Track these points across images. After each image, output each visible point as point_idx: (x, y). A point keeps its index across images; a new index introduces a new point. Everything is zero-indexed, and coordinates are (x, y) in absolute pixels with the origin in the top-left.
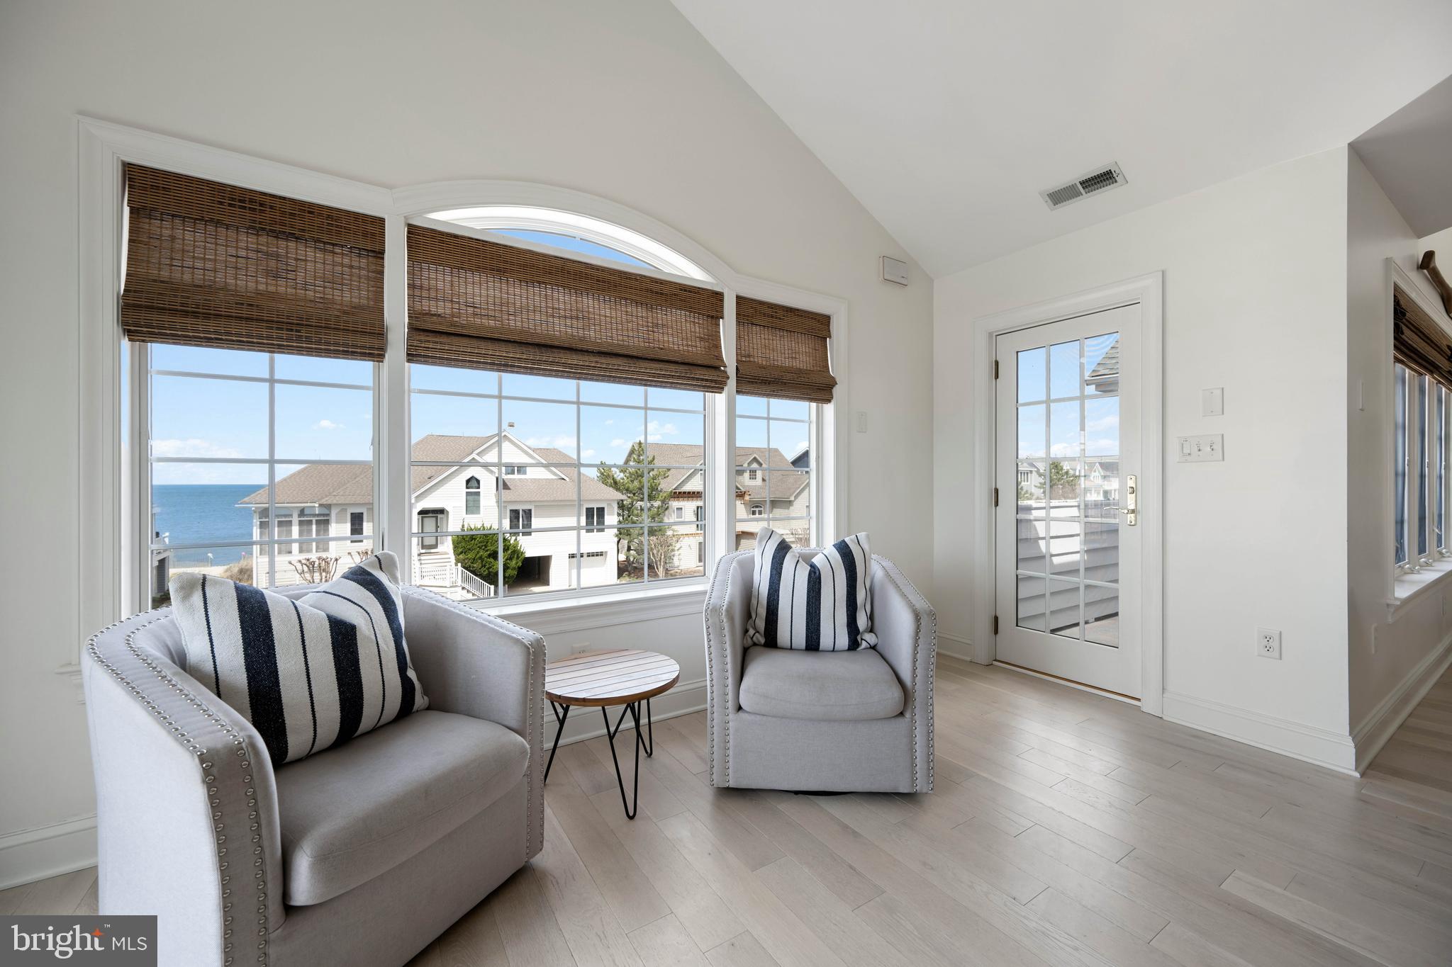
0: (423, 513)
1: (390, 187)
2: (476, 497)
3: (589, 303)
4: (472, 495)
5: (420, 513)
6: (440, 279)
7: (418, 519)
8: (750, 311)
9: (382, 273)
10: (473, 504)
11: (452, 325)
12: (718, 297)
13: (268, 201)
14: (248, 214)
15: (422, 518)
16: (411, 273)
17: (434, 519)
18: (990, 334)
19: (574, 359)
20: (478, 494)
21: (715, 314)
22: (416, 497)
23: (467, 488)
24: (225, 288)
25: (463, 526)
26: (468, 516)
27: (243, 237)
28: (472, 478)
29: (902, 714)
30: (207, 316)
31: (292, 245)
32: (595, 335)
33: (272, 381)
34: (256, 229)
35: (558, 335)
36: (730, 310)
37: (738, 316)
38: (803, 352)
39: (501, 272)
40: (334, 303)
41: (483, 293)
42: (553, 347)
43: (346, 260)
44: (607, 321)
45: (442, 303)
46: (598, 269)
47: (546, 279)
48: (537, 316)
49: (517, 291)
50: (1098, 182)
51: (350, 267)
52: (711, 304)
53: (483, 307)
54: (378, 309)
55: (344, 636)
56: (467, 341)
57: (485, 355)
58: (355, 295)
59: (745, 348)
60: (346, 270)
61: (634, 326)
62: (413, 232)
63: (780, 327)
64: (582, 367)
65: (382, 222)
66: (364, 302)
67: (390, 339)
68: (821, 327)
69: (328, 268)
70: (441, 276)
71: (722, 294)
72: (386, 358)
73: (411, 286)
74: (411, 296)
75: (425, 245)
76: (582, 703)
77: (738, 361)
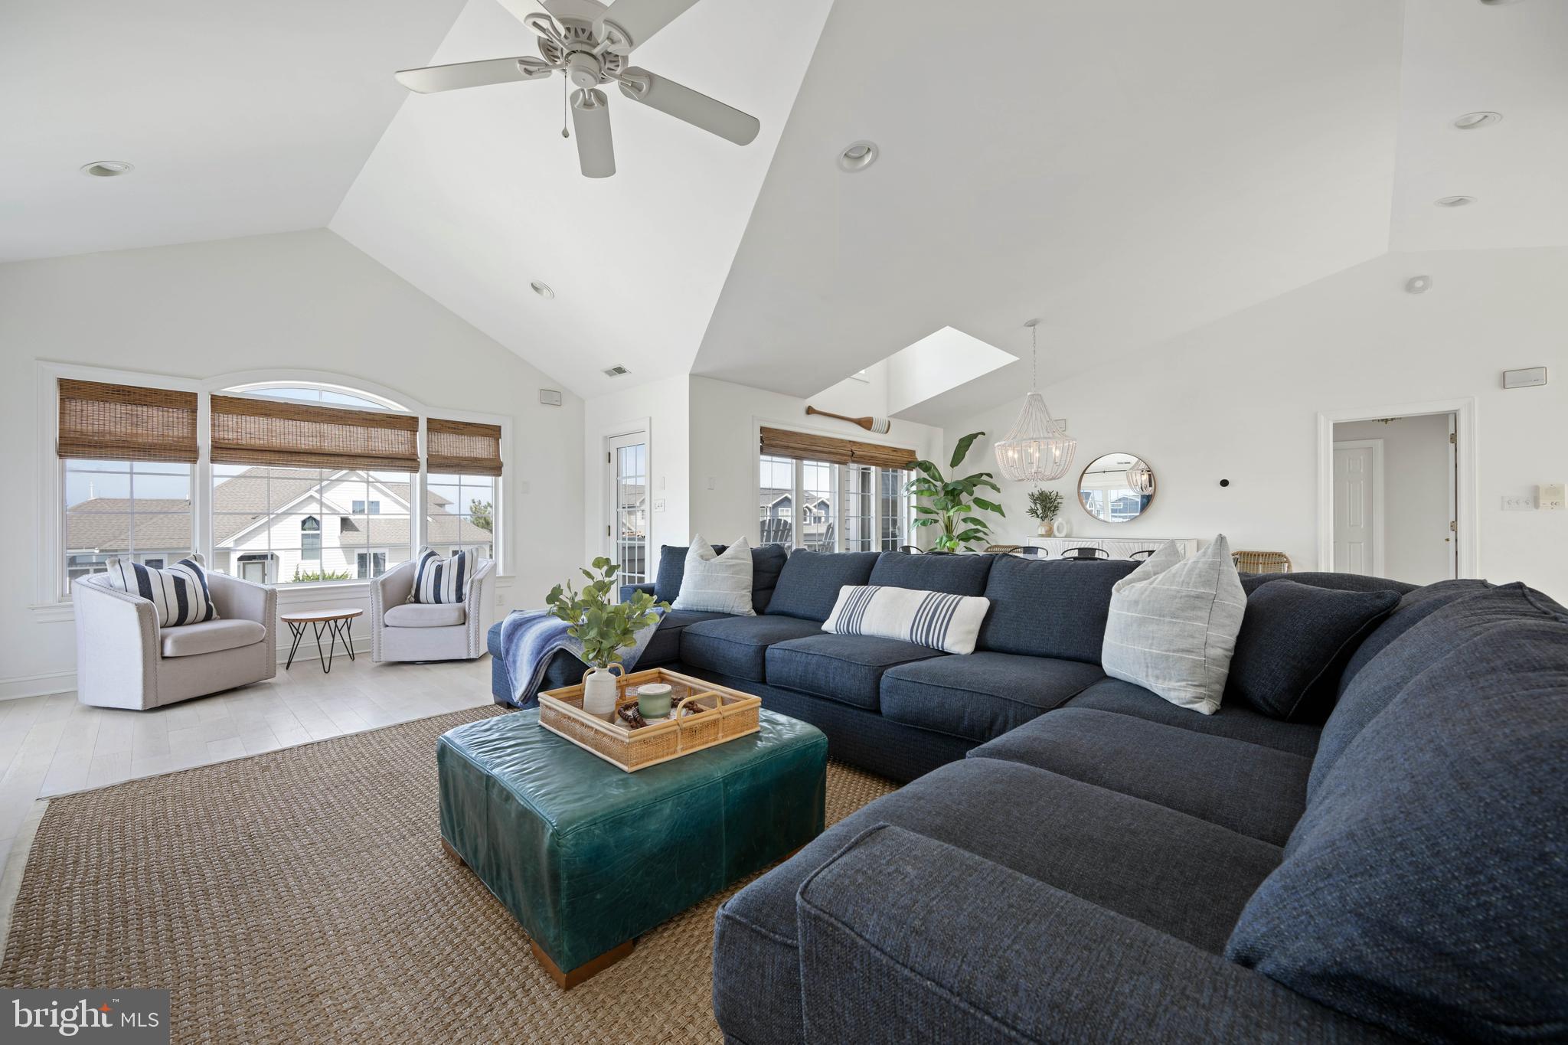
0: (246, 559)
1: (200, 378)
2: (315, 540)
3: (325, 428)
4: (309, 538)
5: (241, 559)
6: (231, 421)
7: (239, 566)
8: (436, 426)
9: (196, 420)
10: (311, 547)
11: (238, 444)
12: (415, 420)
13: (132, 390)
14: (121, 397)
15: (244, 565)
16: (213, 419)
17: (260, 566)
18: (606, 437)
19: (313, 459)
20: (318, 536)
21: (414, 430)
22: (236, 540)
23: (303, 530)
24: (110, 433)
25: (297, 573)
26: (304, 562)
27: (118, 407)
28: (311, 518)
29: (464, 624)
30: (101, 447)
31: (145, 409)
32: (328, 446)
33: (132, 473)
34: (125, 402)
35: (303, 446)
36: (423, 426)
37: (429, 429)
38: (479, 448)
39: (267, 415)
40: (168, 436)
41: (257, 426)
42: (299, 453)
43: (175, 415)
44: (336, 437)
45: (231, 433)
46: (330, 409)
47: (296, 417)
48: (290, 437)
49: (278, 424)
50: (620, 370)
51: (178, 418)
52: (409, 424)
53: (257, 433)
54: (194, 438)
55: (180, 584)
56: (245, 452)
57: (257, 459)
58: (181, 431)
59: (435, 447)
60: (175, 420)
61: (354, 438)
62: (214, 398)
63: (462, 434)
64: (319, 463)
65: (196, 395)
66: (185, 435)
67: (201, 452)
68: (493, 432)
69: (166, 419)
70: (230, 419)
71: (417, 418)
72: (198, 461)
73: (213, 425)
74: (213, 430)
75: (221, 404)
76: (300, 621)
77: (428, 455)
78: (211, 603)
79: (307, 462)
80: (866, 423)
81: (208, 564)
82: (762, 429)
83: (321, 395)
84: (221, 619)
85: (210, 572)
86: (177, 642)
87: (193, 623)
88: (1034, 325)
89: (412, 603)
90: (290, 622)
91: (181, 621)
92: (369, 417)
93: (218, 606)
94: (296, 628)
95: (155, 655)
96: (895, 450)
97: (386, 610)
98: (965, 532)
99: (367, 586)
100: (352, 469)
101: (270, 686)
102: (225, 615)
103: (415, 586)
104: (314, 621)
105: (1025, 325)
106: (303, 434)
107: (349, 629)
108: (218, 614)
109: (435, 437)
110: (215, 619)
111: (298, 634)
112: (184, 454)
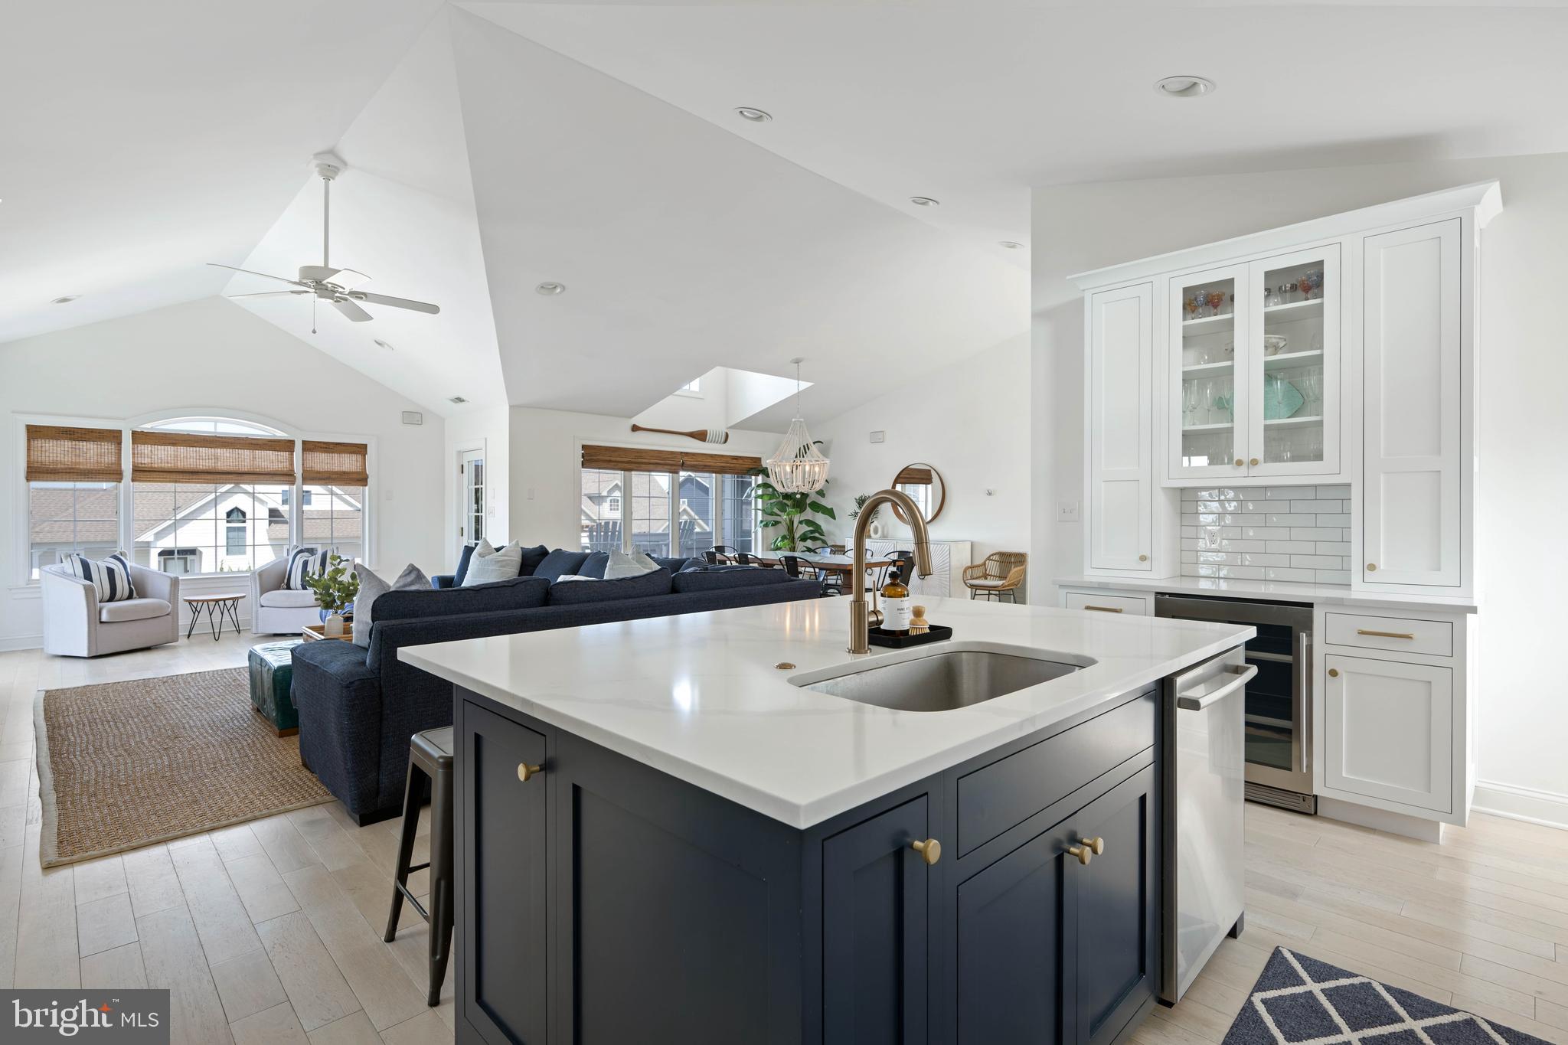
0: (166, 553)
1: (124, 419)
2: (241, 534)
3: (219, 452)
4: (234, 531)
5: (161, 554)
6: (146, 449)
7: (159, 562)
8: (309, 447)
9: (121, 450)
10: (235, 543)
11: (151, 468)
12: (292, 442)
13: (76, 430)
14: (68, 436)
15: (165, 559)
16: (133, 449)
17: (182, 560)
19: (209, 476)
20: (243, 529)
21: (292, 451)
22: (156, 534)
23: (228, 522)
24: (61, 462)
25: (222, 569)
26: (229, 557)
27: (67, 443)
28: (235, 509)
30: (55, 473)
31: (85, 443)
32: (221, 466)
34: (71, 440)
35: (201, 467)
36: (298, 447)
37: (304, 450)
38: (348, 463)
39: (174, 444)
40: (101, 463)
41: (166, 453)
42: (198, 472)
43: (106, 447)
44: (227, 458)
45: (146, 459)
46: (222, 437)
47: (195, 445)
48: (191, 460)
49: (182, 451)
50: (459, 400)
51: (108, 449)
52: (288, 446)
53: (166, 458)
54: (120, 464)
55: (111, 572)
56: (158, 473)
57: (166, 478)
58: (110, 459)
59: (308, 465)
60: (106, 451)
61: (243, 459)
62: (134, 433)
63: (332, 453)
64: (214, 479)
65: (121, 431)
66: (113, 461)
67: (124, 474)
68: (361, 449)
69: (99, 451)
70: (146, 448)
71: (294, 441)
72: (123, 482)
73: (133, 454)
74: (133, 457)
75: (139, 437)
76: (198, 601)
77: (303, 470)
78: (132, 586)
79: (204, 479)
80: (701, 436)
81: (130, 558)
82: (584, 447)
83: (216, 425)
84: (140, 598)
85: (134, 565)
86: (110, 612)
87: (120, 600)
88: (798, 363)
89: (284, 589)
90: (190, 602)
91: (112, 599)
92: (253, 442)
93: (137, 589)
94: (194, 606)
95: (96, 621)
96: (736, 458)
97: (261, 594)
98: (804, 534)
99: (248, 576)
100: (237, 484)
101: (175, 647)
102: (142, 595)
103: (287, 577)
104: (207, 601)
105: (791, 362)
106: (200, 458)
107: (235, 609)
108: (138, 594)
109: (309, 455)
110: (135, 598)
111: (196, 611)
112: (112, 476)
